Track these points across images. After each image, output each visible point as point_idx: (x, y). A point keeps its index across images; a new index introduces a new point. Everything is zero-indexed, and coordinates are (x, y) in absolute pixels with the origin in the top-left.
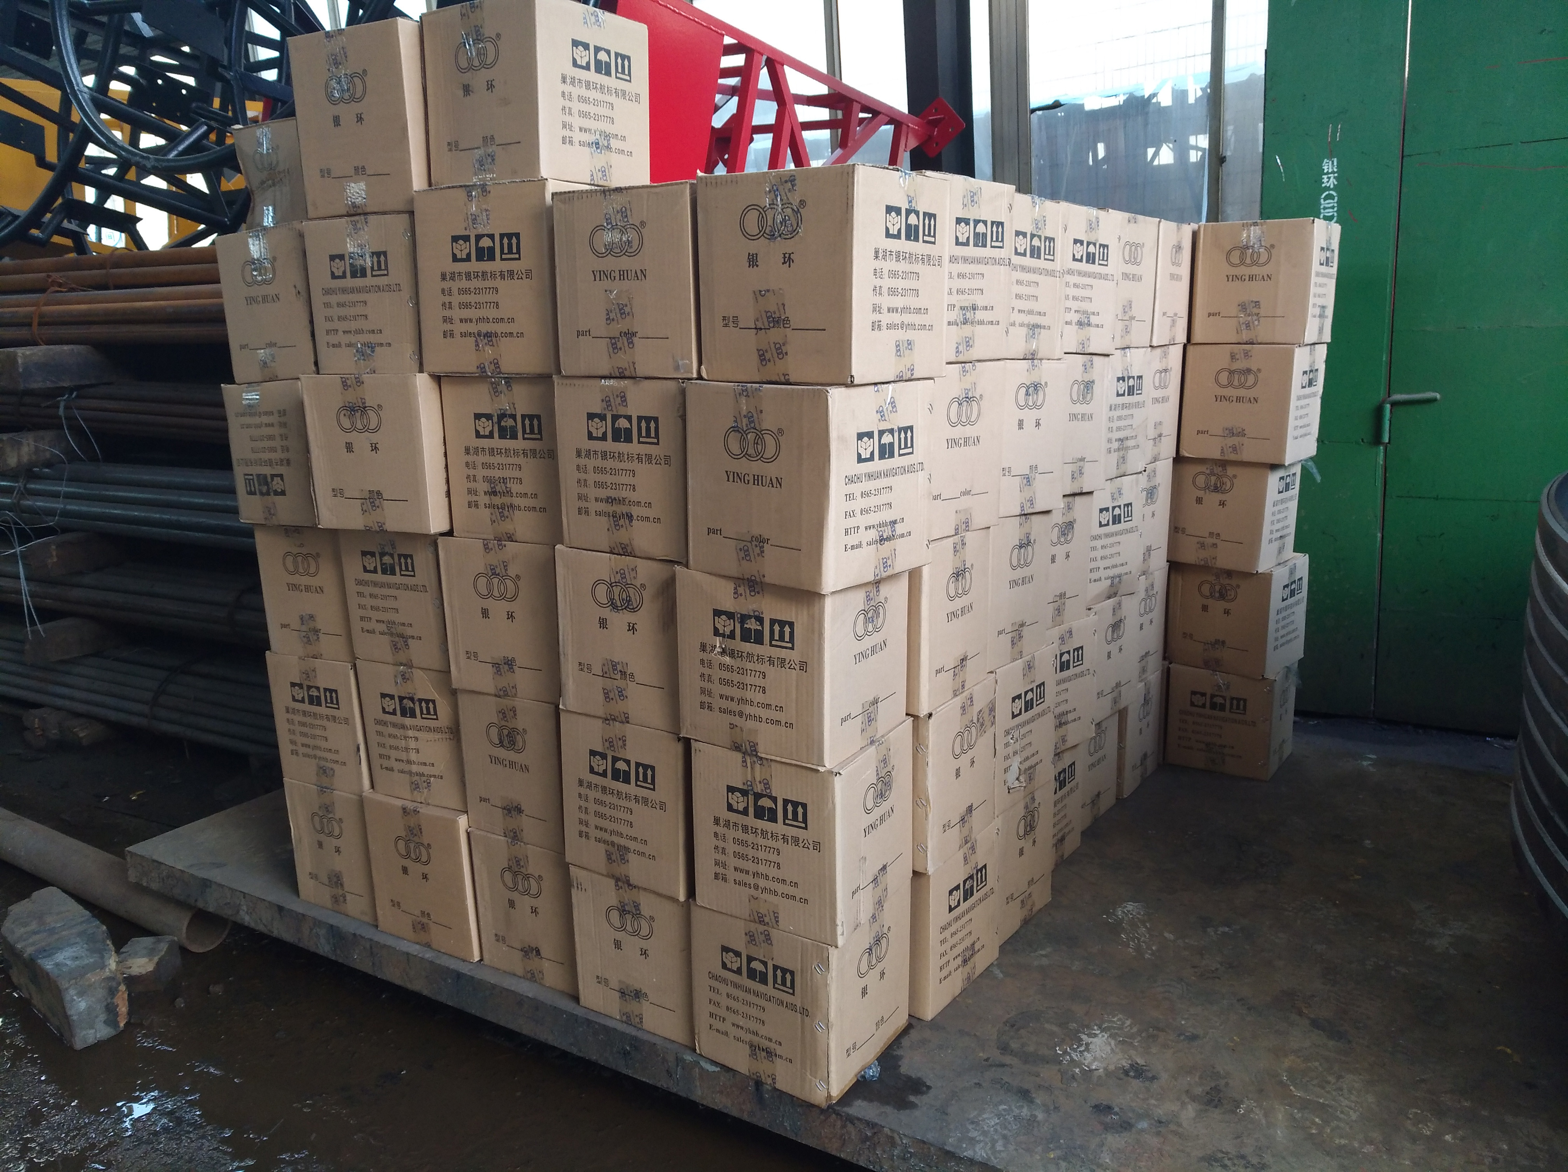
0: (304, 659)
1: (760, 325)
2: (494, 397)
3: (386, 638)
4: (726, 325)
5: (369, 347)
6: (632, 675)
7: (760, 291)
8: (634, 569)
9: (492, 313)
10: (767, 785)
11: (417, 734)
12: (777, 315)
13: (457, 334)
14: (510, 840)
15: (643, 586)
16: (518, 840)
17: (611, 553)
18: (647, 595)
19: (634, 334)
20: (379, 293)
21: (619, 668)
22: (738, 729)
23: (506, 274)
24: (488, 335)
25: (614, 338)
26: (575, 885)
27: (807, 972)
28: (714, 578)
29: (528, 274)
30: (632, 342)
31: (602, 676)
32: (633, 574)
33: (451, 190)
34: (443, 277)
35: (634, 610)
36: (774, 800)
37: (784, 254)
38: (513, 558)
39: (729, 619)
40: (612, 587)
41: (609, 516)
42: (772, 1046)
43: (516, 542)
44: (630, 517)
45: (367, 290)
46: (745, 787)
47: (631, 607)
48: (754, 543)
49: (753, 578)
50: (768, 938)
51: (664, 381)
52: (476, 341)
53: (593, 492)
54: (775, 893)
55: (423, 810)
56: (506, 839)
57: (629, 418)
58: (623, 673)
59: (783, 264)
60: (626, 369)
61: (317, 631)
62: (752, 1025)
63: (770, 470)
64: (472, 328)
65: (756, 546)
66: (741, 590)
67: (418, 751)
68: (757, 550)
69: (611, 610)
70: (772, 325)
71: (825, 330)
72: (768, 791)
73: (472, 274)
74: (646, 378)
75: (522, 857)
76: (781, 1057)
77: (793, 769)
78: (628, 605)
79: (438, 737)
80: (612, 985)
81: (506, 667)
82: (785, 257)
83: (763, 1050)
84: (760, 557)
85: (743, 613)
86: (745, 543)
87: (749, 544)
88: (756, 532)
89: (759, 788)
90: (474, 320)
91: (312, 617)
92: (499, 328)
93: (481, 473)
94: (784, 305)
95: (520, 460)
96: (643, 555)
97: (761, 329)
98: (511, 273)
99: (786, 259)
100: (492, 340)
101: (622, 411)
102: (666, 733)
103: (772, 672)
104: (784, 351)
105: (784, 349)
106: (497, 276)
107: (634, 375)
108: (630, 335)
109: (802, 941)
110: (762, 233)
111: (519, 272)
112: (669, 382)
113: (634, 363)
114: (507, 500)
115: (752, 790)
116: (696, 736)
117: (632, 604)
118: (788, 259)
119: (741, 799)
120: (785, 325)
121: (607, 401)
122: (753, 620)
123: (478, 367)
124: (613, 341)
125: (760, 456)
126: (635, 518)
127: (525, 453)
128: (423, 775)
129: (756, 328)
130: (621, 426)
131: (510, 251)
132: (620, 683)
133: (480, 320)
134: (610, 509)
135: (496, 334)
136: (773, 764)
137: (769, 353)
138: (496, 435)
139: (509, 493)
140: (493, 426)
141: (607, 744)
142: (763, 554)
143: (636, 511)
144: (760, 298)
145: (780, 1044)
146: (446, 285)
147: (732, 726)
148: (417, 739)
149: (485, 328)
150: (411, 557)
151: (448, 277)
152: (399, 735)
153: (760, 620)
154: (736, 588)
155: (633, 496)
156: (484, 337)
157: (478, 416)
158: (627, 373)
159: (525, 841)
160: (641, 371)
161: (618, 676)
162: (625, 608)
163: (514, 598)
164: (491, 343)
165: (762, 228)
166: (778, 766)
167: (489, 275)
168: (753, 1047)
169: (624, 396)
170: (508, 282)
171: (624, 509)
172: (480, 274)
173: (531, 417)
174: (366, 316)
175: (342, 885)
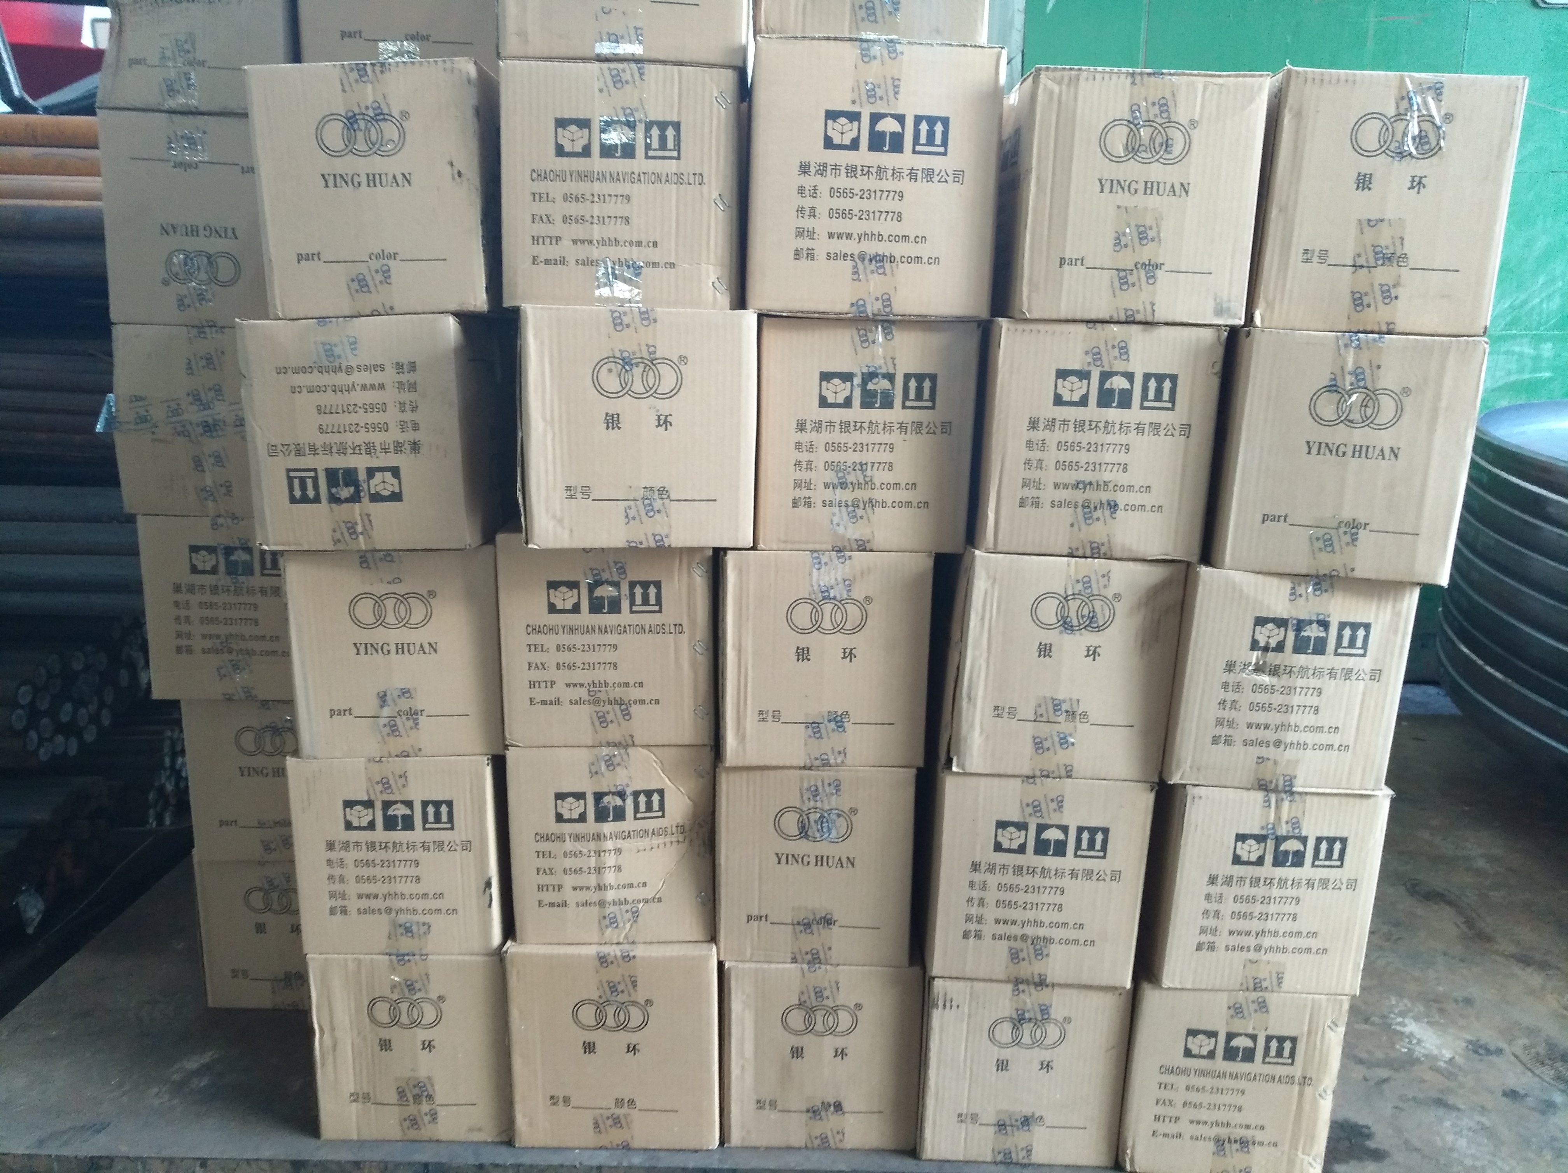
0: (380, 761)
1: (1361, 261)
2: (859, 348)
3: (586, 710)
4: (1307, 261)
5: (628, 267)
6: (1085, 714)
7: (1369, 220)
8: (1107, 575)
9: (887, 227)
10: (1295, 823)
11: (620, 843)
12: (1391, 250)
13: (821, 254)
14: (805, 967)
15: (1117, 596)
16: (820, 963)
17: (1071, 555)
18: (1121, 608)
19: (1158, 266)
20: (658, 186)
21: (1065, 707)
22: (1270, 763)
23: (920, 173)
24: (878, 259)
25: (1124, 270)
26: (941, 1003)
27: (1317, 1033)
28: (1260, 577)
29: (958, 176)
30: (1153, 277)
31: (1035, 721)
32: (1103, 581)
33: (831, 42)
34: (804, 169)
35: (1099, 629)
36: (1304, 840)
37: (1413, 177)
38: (862, 574)
39: (1279, 627)
40: (1067, 601)
41: (1076, 507)
42: (1248, 1134)
43: (871, 551)
44: (1113, 506)
45: (637, 178)
46: (1264, 832)
47: (1095, 625)
48: (1342, 530)
49: (1334, 573)
50: (1263, 1006)
51: (1195, 329)
52: (855, 267)
53: (1051, 476)
54: (1284, 950)
55: (639, 951)
56: (799, 965)
57: (1130, 376)
58: (1071, 714)
59: (1410, 188)
60: (1138, 312)
61: (416, 713)
62: (1221, 1116)
63: (1385, 439)
64: (851, 247)
65: (1345, 533)
66: (1301, 590)
67: (619, 869)
68: (1347, 538)
69: (1061, 632)
70: (1380, 262)
71: (1457, 271)
72: (1297, 831)
73: (859, 168)
74: (1167, 324)
75: (827, 985)
76: (1261, 1144)
77: (1336, 800)
78: (1091, 623)
79: (657, 842)
80: (983, 1119)
81: (832, 725)
82: (1413, 181)
83: (1236, 1141)
84: (1351, 548)
85: (1301, 617)
86: (1326, 531)
87: (1333, 532)
88: (1347, 514)
89: (1283, 830)
90: (855, 236)
91: (408, 692)
92: (898, 249)
93: (821, 457)
94: (1402, 239)
95: (895, 437)
96: (1126, 555)
97: (1362, 267)
98: (929, 174)
99: (1415, 184)
100: (883, 267)
101: (1119, 366)
102: (1133, 784)
103: (1330, 686)
104: (1393, 295)
105: (1394, 293)
106: (904, 175)
107: (1150, 319)
108: (1151, 268)
109: (1313, 1000)
110: (1384, 149)
111: (943, 173)
112: (1201, 330)
113: (1153, 304)
114: (863, 494)
115: (1274, 833)
116: (1198, 780)
117: (1096, 622)
118: (1417, 184)
119: (1256, 846)
120: (1400, 264)
121: (1096, 355)
122: (1315, 625)
123: (852, 305)
124: (1122, 274)
125: (1368, 422)
126: (1121, 506)
127: (902, 428)
128: (626, 902)
129: (1354, 266)
130: (1114, 387)
131: (930, 141)
132: (1065, 727)
133: (863, 236)
134: (1079, 496)
135: (892, 259)
136: (1308, 799)
137: (1371, 296)
138: (856, 402)
139: (869, 484)
140: (852, 391)
141: (1030, 810)
142: (1355, 543)
143: (1122, 498)
144: (1367, 229)
145: (1262, 1128)
146: (807, 181)
147: (1260, 760)
148: (619, 851)
149: (872, 248)
150: (658, 585)
151: (813, 170)
152: (585, 851)
153: (1324, 624)
154: (1293, 588)
155: (1123, 479)
156: (871, 260)
157: (826, 377)
158: (1139, 317)
159: (833, 961)
160: (1161, 315)
161: (1062, 719)
162: (1085, 628)
163: (859, 628)
164: (881, 271)
165: (1385, 142)
166: (1316, 799)
167: (890, 172)
168: (1220, 1143)
169: (1125, 347)
170: (922, 185)
171: (1104, 496)
172: (873, 170)
173: (920, 378)
174: (627, 220)
175: (430, 1097)
